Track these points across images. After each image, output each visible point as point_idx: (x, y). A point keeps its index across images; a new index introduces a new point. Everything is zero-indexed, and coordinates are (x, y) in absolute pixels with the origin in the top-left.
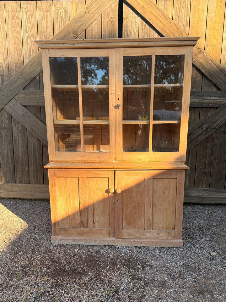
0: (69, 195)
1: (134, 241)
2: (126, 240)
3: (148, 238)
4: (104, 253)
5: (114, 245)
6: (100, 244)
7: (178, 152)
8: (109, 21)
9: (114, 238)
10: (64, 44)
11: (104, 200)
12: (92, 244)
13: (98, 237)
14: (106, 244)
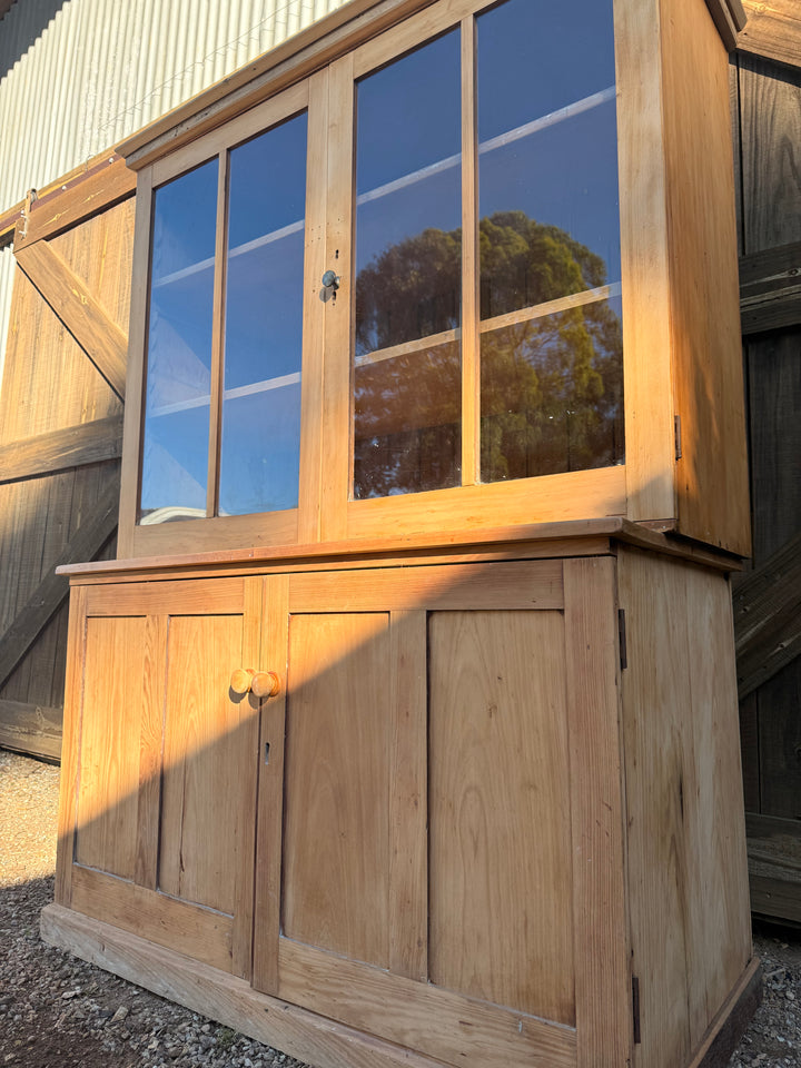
1: (327, 1035)
2: (293, 1013)
3: (409, 1040)
5: (239, 1026)
6: (184, 1002)
7: (623, 463)
9: (246, 984)
10: (185, 125)
12: (158, 989)
13: (188, 958)
14: (207, 1006)
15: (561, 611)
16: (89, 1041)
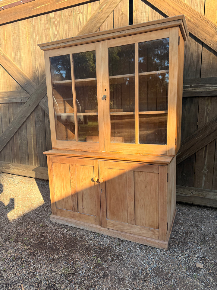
0: (63, 180)
1: (117, 233)
2: (110, 230)
3: (131, 232)
4: (87, 238)
5: (100, 233)
6: (87, 230)
7: (166, 145)
8: (120, 16)
9: (100, 226)
10: (59, 44)
11: (91, 188)
12: (81, 228)
13: (87, 223)
14: (92, 230)
15: (158, 173)
16: (75, 239)
